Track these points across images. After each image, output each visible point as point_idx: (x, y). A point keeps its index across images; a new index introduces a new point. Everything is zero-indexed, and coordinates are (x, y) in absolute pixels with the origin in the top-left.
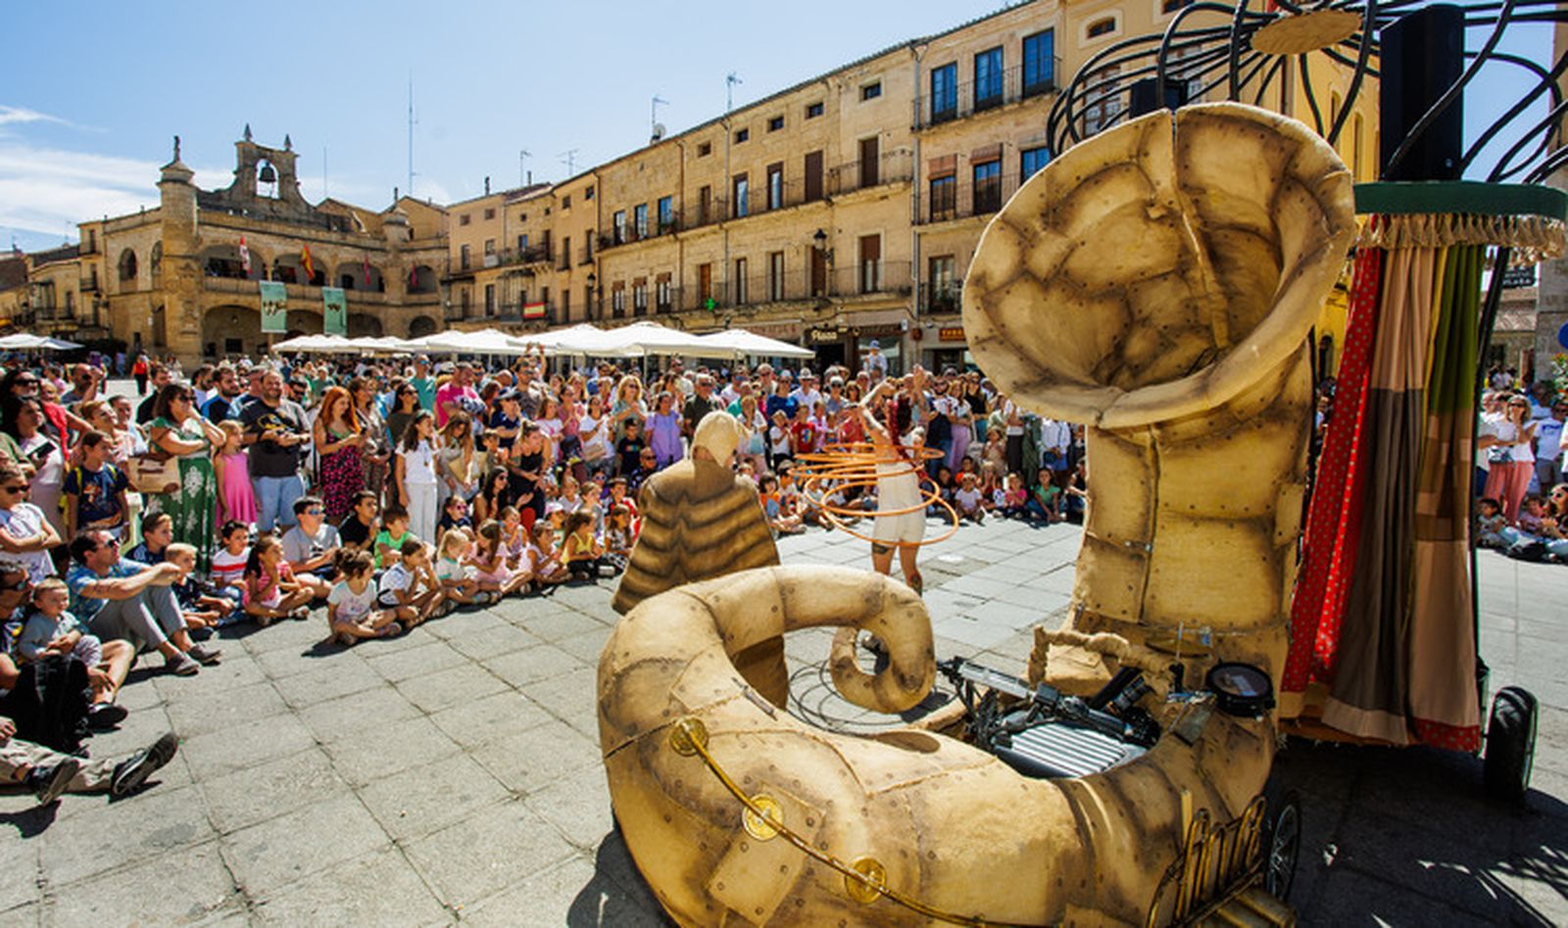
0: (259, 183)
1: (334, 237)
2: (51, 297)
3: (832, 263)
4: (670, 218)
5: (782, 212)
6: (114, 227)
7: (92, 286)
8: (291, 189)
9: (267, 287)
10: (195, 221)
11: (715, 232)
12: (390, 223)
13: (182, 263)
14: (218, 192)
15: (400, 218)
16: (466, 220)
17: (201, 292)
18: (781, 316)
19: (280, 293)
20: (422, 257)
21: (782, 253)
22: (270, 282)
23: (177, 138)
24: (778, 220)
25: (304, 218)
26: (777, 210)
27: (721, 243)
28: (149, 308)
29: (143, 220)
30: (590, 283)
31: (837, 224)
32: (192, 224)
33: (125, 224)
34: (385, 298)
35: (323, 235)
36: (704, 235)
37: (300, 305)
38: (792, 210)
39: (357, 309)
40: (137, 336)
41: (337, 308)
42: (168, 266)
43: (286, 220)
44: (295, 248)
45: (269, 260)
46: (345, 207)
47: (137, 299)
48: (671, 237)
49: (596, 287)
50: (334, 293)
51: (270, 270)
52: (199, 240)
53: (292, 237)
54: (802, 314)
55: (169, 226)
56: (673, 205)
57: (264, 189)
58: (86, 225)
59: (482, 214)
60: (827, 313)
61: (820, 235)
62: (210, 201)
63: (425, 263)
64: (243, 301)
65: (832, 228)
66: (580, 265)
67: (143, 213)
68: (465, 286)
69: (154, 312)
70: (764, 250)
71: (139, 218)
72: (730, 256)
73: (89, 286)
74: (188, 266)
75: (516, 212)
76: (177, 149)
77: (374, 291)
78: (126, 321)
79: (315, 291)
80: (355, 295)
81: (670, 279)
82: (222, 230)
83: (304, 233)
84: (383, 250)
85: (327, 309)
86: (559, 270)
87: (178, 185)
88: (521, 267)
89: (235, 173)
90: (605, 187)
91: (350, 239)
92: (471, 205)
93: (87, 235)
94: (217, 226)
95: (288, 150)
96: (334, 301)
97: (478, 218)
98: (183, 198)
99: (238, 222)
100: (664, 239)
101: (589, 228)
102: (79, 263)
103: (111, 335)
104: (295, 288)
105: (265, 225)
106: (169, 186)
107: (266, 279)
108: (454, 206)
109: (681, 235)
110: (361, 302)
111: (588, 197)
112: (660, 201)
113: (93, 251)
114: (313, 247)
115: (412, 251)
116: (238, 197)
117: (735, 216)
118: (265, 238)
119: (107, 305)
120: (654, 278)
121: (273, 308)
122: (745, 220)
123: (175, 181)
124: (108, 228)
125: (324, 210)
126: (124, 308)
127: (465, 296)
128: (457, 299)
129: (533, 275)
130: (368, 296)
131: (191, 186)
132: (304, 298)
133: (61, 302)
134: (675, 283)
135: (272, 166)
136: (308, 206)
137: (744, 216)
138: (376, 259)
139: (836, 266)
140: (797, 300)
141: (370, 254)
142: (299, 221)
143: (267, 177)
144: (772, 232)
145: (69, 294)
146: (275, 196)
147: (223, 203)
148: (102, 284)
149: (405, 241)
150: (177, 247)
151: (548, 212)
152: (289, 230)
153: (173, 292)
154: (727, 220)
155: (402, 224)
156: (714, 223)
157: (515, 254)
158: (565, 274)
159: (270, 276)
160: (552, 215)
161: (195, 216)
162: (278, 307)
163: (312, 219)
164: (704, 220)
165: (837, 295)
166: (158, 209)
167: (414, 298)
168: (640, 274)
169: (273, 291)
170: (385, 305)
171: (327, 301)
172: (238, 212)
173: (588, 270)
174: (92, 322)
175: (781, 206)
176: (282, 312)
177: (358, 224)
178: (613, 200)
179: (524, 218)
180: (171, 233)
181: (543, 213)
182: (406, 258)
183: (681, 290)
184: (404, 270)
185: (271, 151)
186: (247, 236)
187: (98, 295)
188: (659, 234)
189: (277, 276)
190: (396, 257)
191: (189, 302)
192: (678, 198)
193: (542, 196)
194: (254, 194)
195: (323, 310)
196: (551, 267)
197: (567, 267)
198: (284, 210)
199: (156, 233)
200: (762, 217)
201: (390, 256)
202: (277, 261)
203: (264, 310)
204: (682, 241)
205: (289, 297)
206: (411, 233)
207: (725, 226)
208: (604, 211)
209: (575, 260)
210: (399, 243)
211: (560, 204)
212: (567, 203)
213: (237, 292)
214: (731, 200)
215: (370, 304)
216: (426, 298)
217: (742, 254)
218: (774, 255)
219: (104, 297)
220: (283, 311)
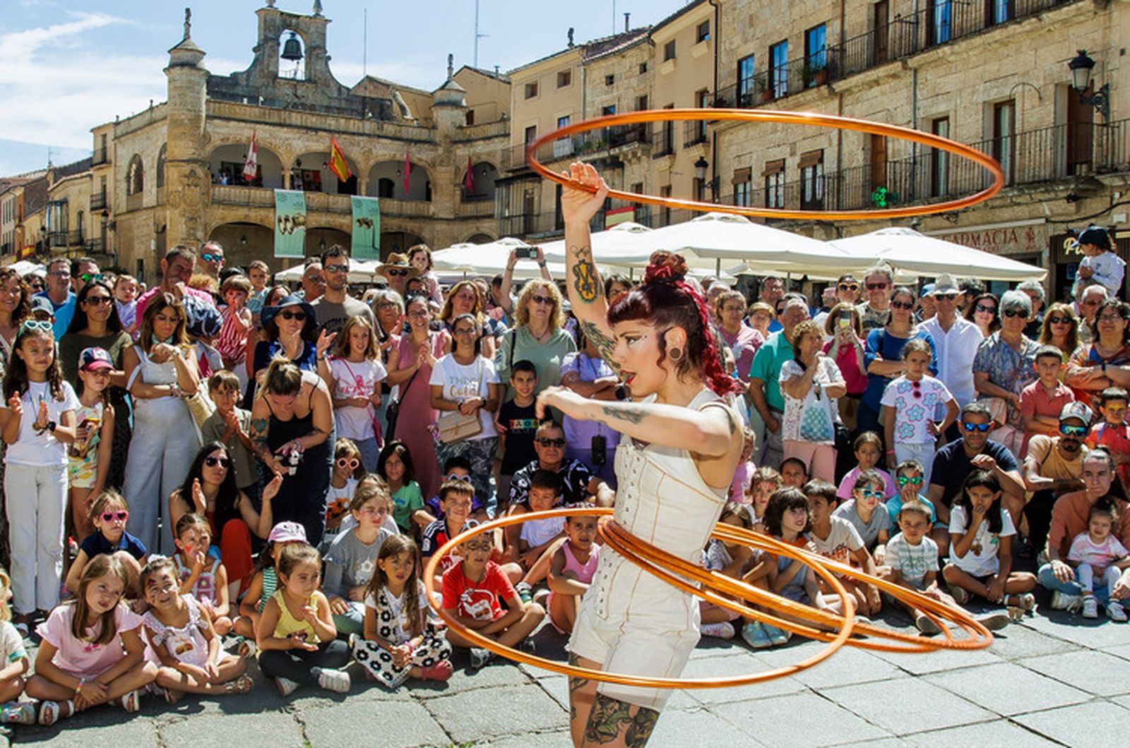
0: (281, 60)
1: (369, 126)
2: (65, 217)
3: (1106, 113)
4: (824, 57)
5: (1012, 28)
6: (123, 129)
7: (101, 205)
8: (319, 66)
9: (284, 197)
10: (204, 115)
11: (894, 76)
12: (442, 104)
13: (186, 169)
14: (235, 75)
15: (455, 96)
16: (532, 91)
17: (206, 205)
18: (1007, 213)
19: (298, 205)
20: (481, 149)
21: (1011, 103)
22: (287, 191)
23: (188, 10)
24: (1004, 43)
25: (335, 104)
26: (1004, 25)
27: (906, 93)
28: (152, 228)
29: (150, 118)
30: (699, 173)
31: (1116, 40)
32: (199, 117)
33: (135, 124)
34: (432, 209)
35: (354, 125)
36: (877, 82)
37: (322, 220)
38: (1028, 24)
39: (394, 224)
40: (141, 262)
41: (368, 223)
42: (172, 173)
43: (312, 108)
44: (319, 144)
45: (288, 161)
46: (388, 86)
47: (142, 217)
48: (824, 89)
49: (709, 178)
50: (366, 204)
51: (288, 174)
52: (206, 138)
53: (316, 130)
54: (1046, 209)
55: (176, 123)
56: (830, 37)
57: (287, 68)
58: (99, 128)
59: (554, 79)
60: (1095, 205)
61: (1082, 62)
62: (222, 88)
63: (484, 158)
64: (254, 216)
65: (1106, 49)
66: (687, 146)
67: (151, 109)
68: (529, 186)
69: (157, 232)
70: (980, 98)
71: (147, 117)
72: (920, 114)
73: (99, 204)
74: (193, 173)
75: (599, 71)
76: (188, 25)
77: (420, 200)
78: (131, 247)
79: (341, 201)
80: (392, 205)
81: (821, 161)
82: (233, 123)
83: (331, 123)
84: (430, 142)
85: (356, 225)
86: (656, 156)
87: (186, 70)
88: (604, 154)
89: (255, 50)
90: (724, 20)
91: (389, 128)
92: (539, 68)
93: (100, 139)
94: (228, 119)
95: (317, 14)
96: (365, 215)
97: (548, 86)
98: (191, 86)
99: (254, 112)
100: (811, 94)
101: (700, 88)
102: (91, 176)
103: (116, 263)
104: (317, 198)
105: (284, 115)
106: (177, 70)
107: (283, 187)
108: (516, 71)
109: (839, 86)
110: (400, 216)
111: (701, 38)
112: (807, 33)
113: (104, 161)
114: (341, 141)
115: (469, 141)
116: (257, 80)
117: (931, 43)
118: (283, 133)
119: (114, 226)
120: (797, 159)
121: (289, 225)
122: (947, 49)
123: (183, 65)
124: (120, 130)
125: (361, 93)
126: (130, 229)
127: (529, 202)
128: (517, 207)
129: (621, 165)
130: (410, 207)
131: (200, 70)
132: (327, 210)
133: (73, 226)
134: (830, 166)
135: (298, 38)
136: (340, 87)
137: (945, 43)
138: (422, 155)
139: (1115, 116)
140: (1036, 184)
141: (413, 149)
142: (328, 108)
143: (293, 53)
144: (993, 67)
145: (81, 214)
146: (301, 76)
147: (239, 90)
148: (111, 200)
149: (461, 127)
150: (184, 149)
151: (644, 68)
152: (312, 120)
153: (175, 206)
154: (914, 51)
155: (456, 105)
156: (894, 60)
157: (597, 136)
158: (664, 162)
159: (287, 183)
160: (650, 72)
161: (204, 107)
162: (296, 224)
163: (344, 104)
164: (879, 55)
165: (1114, 170)
166: (166, 103)
167: (470, 208)
168: (776, 154)
169: (290, 202)
170: (432, 218)
171: (357, 214)
172: (253, 100)
173: (697, 152)
174: (99, 248)
175: (1012, 17)
176: (300, 232)
177: (402, 108)
178: (737, 40)
179: (610, 80)
180: (176, 131)
181: (637, 69)
182: (461, 151)
183: (839, 176)
184: (457, 168)
185: (298, 17)
186: (263, 132)
187: (105, 214)
188: (806, 87)
189: (298, 182)
190: (448, 151)
191: (192, 219)
192: (838, 23)
193: (636, 44)
194: (276, 76)
195: (350, 227)
196: (646, 152)
197: (669, 151)
198: (311, 96)
199: (162, 133)
200: (977, 40)
201: (440, 151)
202: (299, 163)
203: (278, 228)
204: (841, 95)
205: (310, 210)
206: (470, 116)
207: (912, 62)
208: (724, 58)
209: (679, 140)
210: (452, 131)
211: (661, 53)
212: (670, 52)
213: (247, 205)
214: (923, 16)
215: (411, 218)
216: (483, 207)
217: (940, 109)
218: (998, 108)
219: (111, 217)
220: (302, 227)
